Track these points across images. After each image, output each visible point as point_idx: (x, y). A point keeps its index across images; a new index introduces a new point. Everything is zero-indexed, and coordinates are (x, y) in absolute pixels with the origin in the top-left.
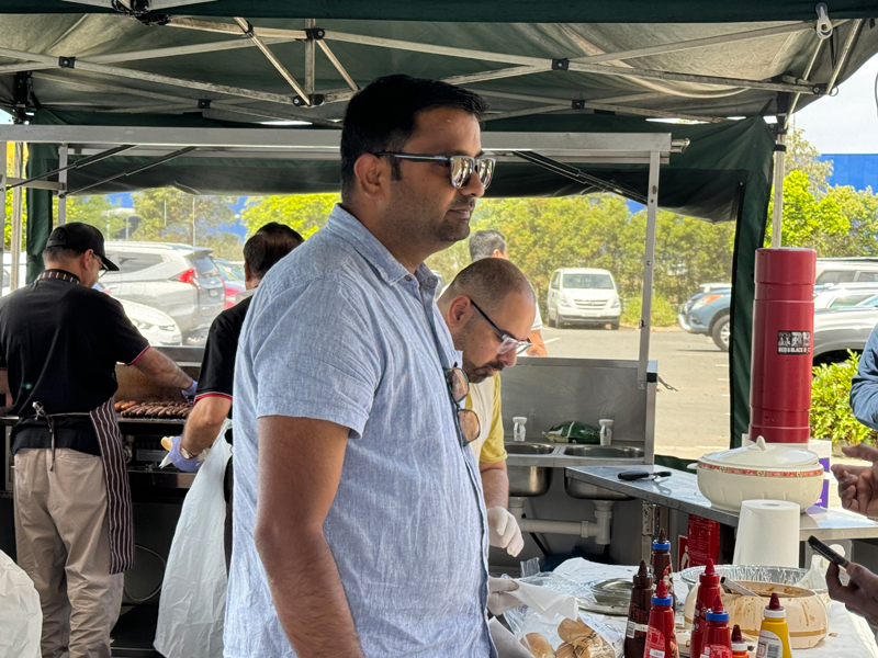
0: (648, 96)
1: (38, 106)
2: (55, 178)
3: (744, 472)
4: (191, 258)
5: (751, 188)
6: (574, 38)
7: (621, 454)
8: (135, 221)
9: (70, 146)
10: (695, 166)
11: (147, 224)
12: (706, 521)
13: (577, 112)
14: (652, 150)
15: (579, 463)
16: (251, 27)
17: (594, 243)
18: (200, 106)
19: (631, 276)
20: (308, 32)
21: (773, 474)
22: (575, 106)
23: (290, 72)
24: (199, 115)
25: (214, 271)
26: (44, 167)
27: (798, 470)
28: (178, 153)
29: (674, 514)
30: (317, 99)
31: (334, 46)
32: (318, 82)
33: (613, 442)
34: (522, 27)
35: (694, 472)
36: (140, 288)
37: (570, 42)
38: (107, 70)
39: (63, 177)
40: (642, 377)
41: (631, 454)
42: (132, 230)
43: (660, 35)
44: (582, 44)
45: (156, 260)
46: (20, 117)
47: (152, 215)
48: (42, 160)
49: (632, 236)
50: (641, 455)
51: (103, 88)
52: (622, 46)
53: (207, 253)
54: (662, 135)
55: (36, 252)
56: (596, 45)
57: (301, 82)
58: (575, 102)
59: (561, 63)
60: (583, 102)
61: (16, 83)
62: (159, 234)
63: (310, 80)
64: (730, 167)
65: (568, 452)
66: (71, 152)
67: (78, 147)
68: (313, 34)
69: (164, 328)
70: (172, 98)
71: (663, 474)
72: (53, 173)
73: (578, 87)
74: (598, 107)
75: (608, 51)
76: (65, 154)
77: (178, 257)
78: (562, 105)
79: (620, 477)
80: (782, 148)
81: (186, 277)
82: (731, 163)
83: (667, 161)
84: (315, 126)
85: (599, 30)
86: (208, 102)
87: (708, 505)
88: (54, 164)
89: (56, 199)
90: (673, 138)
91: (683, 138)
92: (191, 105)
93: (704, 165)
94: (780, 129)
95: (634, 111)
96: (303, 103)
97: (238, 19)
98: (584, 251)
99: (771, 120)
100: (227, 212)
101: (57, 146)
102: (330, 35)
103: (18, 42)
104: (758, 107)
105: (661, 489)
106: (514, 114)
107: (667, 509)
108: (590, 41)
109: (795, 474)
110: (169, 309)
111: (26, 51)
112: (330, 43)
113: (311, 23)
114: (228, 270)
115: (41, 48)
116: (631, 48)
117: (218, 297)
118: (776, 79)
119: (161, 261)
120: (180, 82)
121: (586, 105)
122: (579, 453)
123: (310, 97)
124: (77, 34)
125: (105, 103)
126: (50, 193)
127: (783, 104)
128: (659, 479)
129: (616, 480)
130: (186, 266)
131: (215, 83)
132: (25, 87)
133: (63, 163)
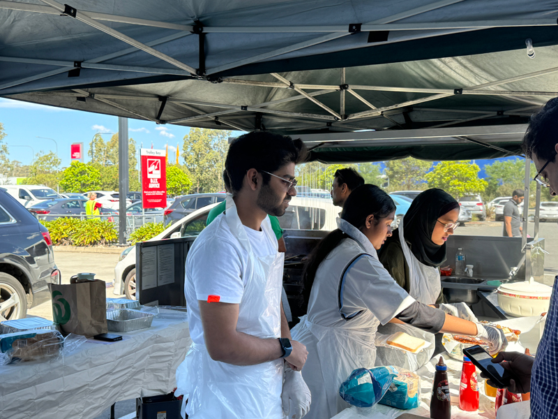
13: (500, 117)
16: (292, 84)
18: (327, 125)
20: (341, 86)
24: (328, 129)
30: (345, 117)
32: (346, 108)
40: (524, 247)
58: (498, 112)
59: (458, 91)
60: (502, 112)
61: (256, 121)
63: (343, 108)
68: (344, 86)
70: (317, 123)
86: (331, 123)
96: (338, 119)
123: (341, 116)
132: (259, 121)
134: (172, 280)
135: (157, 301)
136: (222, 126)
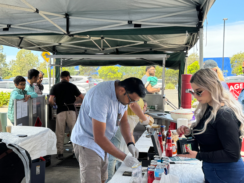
0: (163, 48)
1: (57, 52)
2: (60, 64)
3: (178, 114)
4: (88, 78)
5: (182, 64)
6: (149, 38)
7: (159, 111)
8: (79, 72)
9: (63, 59)
10: (172, 60)
11: (81, 73)
12: (173, 123)
13: (151, 51)
14: (163, 58)
15: (151, 113)
16: (90, 37)
17: (160, 74)
18: (85, 51)
19: (167, 80)
20: (101, 38)
21: (184, 114)
22: (150, 50)
23: (98, 45)
24: (85, 53)
25: (92, 81)
26: (58, 62)
27: (188, 113)
28: (81, 59)
29: (168, 122)
30: (103, 49)
31: (106, 40)
32: (103, 46)
33: (158, 109)
34: (140, 36)
35: (170, 114)
36: (79, 84)
37: (148, 38)
38: (67, 45)
39: (61, 64)
40: (162, 97)
41: (161, 111)
42: (79, 74)
43: (164, 37)
44: (151, 39)
45: (82, 79)
46: (54, 54)
47: (82, 71)
48: (58, 61)
49: (167, 73)
50: (162, 111)
51: (68, 48)
52: (157, 39)
53: (91, 77)
54: (165, 55)
55: (57, 77)
56: (153, 39)
57: (100, 47)
58: (150, 49)
59: (145, 42)
60: (152, 49)
61: (53, 48)
62: (83, 74)
63: (102, 46)
64: (178, 60)
65: (149, 111)
66: (63, 60)
67: (64, 59)
68: (102, 38)
69: (83, 91)
70: (80, 50)
71: (165, 114)
72: (60, 63)
73: (151, 47)
74: (154, 50)
75: (155, 40)
76: (62, 60)
77: (86, 78)
78: (148, 50)
79: (158, 115)
80: (187, 57)
81: (87, 82)
82: (178, 59)
83: (167, 59)
84: (105, 54)
85: (153, 36)
86: (86, 50)
87: (173, 119)
88: (60, 62)
89: (60, 68)
90: (167, 55)
91: (169, 55)
92: (83, 51)
93: (173, 60)
94: (187, 53)
95: (161, 51)
96: (101, 50)
97: (88, 36)
98: (158, 76)
99: (185, 52)
100: (95, 70)
101: (60, 59)
102: (105, 38)
103: (53, 40)
104: (183, 49)
105: (165, 117)
106: (140, 51)
107: (167, 121)
108: (152, 38)
109: (187, 114)
110: (84, 87)
111: (54, 42)
112: (105, 39)
113: (102, 36)
114: (95, 80)
115: (57, 42)
116: (159, 39)
117: (93, 85)
118: (186, 44)
119: (83, 79)
120: (79, 47)
121: (152, 50)
122: (152, 111)
123: (102, 49)
124: (63, 39)
125: (69, 51)
126: (59, 67)
127: (187, 49)
128: (165, 115)
129: (157, 115)
130: (87, 80)
131: (85, 47)
132: (55, 48)
133: (61, 61)
134: (27, 115)
135: (22, 124)
136: (41, 50)
